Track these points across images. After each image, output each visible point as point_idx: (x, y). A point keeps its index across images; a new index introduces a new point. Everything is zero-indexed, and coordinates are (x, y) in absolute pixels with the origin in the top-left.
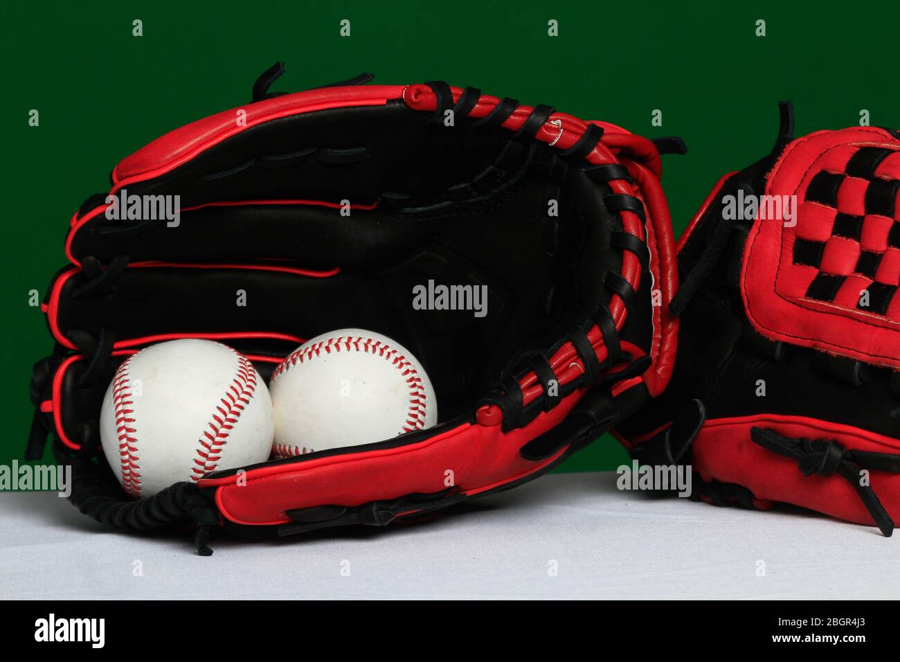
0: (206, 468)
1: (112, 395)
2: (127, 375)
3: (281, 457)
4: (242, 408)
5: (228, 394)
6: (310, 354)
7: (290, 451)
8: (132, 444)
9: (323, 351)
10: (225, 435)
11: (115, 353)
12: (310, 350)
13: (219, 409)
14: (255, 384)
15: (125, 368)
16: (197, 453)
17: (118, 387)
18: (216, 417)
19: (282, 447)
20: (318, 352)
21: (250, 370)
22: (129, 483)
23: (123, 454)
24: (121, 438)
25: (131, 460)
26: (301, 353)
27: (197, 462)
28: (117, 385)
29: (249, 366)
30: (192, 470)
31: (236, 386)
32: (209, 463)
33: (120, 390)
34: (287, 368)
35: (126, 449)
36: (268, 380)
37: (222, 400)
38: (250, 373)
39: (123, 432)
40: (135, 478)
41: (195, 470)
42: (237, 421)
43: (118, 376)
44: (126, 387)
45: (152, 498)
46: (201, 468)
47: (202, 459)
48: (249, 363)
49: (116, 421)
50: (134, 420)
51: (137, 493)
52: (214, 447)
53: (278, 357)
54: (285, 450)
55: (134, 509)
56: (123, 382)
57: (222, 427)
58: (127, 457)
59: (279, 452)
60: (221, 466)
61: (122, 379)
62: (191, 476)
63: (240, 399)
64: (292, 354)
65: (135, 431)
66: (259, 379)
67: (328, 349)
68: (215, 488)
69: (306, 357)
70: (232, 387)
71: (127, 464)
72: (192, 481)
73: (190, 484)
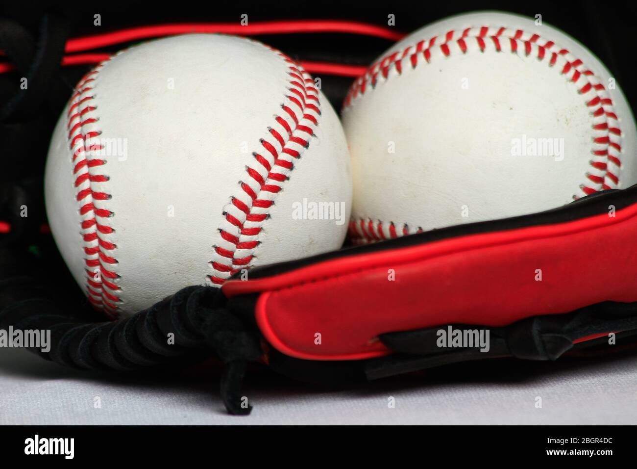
0: (236, 262)
1: (67, 133)
2: (92, 98)
3: (365, 241)
4: (296, 155)
5: (273, 132)
6: (414, 58)
7: (380, 230)
8: (103, 221)
9: (437, 53)
10: (267, 204)
11: (68, 60)
12: (413, 51)
13: (257, 157)
14: (319, 112)
15: (88, 85)
16: (219, 235)
17: (77, 121)
18: (251, 171)
19: (367, 224)
20: (427, 54)
21: (310, 88)
22: (99, 290)
23: (88, 238)
24: (84, 210)
25: (102, 249)
26: (398, 57)
27: (219, 250)
28: (76, 116)
29: (308, 80)
30: (211, 266)
31: (285, 116)
32: (240, 253)
33: (81, 124)
34: (374, 83)
35: (92, 229)
36: (339, 105)
37: (262, 141)
38: (310, 93)
39: (89, 199)
40: (110, 281)
41: (216, 265)
42: (288, 179)
43: (76, 100)
44: (91, 120)
45: (141, 316)
46: (226, 261)
47: (229, 246)
48: (306, 76)
49: (74, 180)
50: (108, 179)
51: (114, 307)
52: (249, 225)
53: (354, 65)
54: (371, 228)
55: (110, 335)
56: (85, 111)
57: (262, 189)
58: (94, 243)
59: (361, 232)
60: (263, 257)
61: (83, 106)
62: (209, 276)
63: (292, 139)
64: (381, 59)
65: (110, 196)
66: (325, 105)
67: (445, 49)
68: (255, 295)
69: (407, 64)
70: (279, 119)
71: (95, 256)
72: (212, 284)
73: (208, 289)
